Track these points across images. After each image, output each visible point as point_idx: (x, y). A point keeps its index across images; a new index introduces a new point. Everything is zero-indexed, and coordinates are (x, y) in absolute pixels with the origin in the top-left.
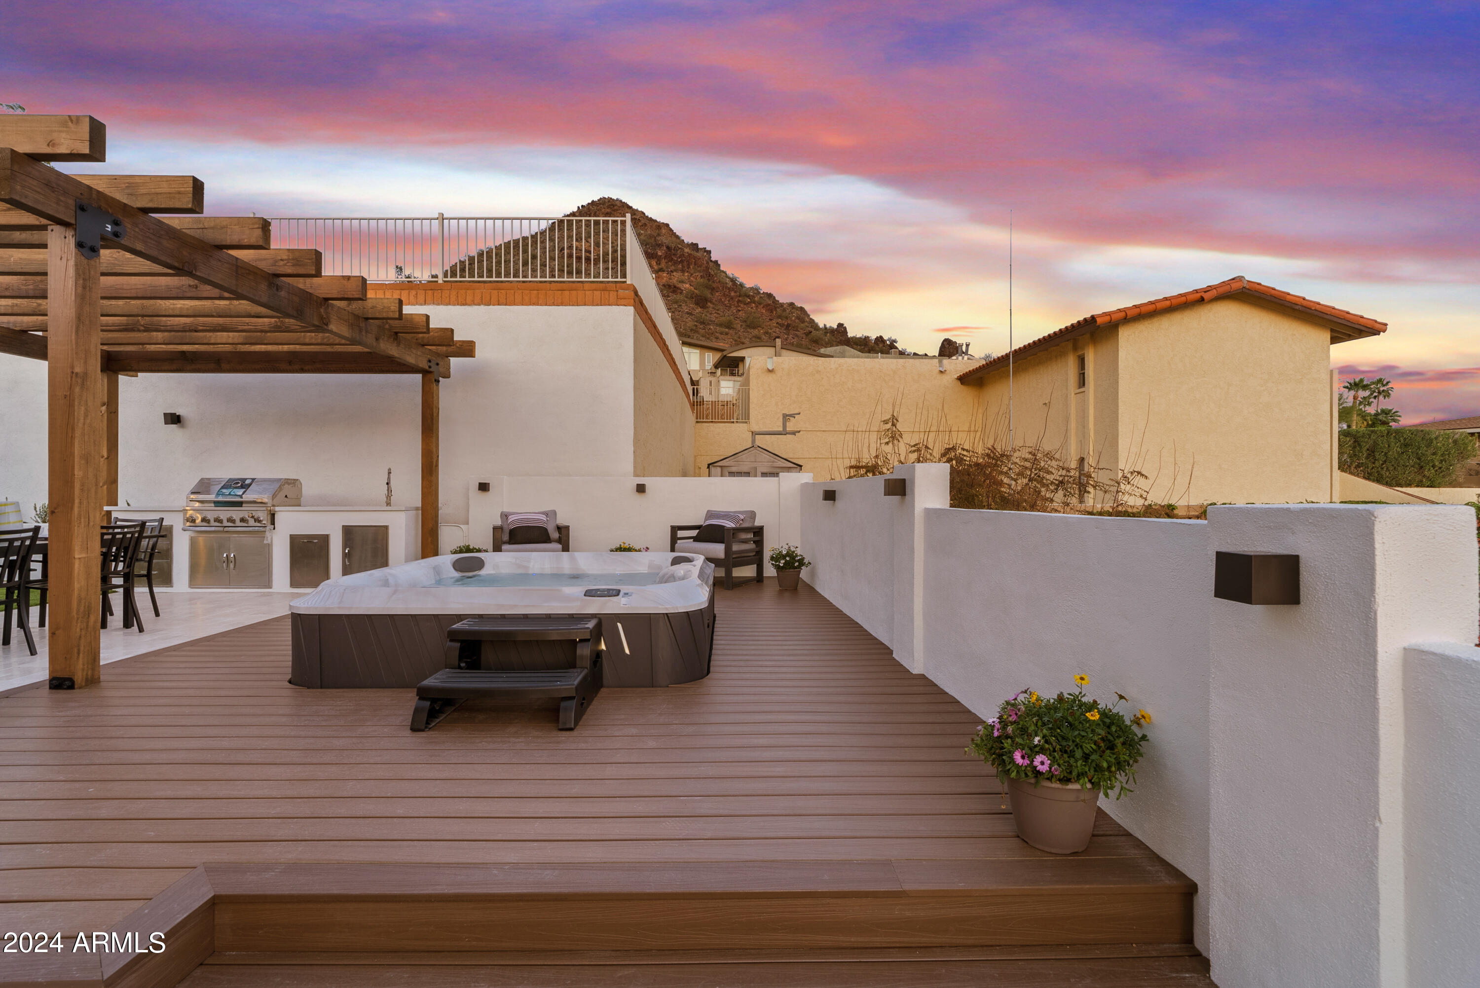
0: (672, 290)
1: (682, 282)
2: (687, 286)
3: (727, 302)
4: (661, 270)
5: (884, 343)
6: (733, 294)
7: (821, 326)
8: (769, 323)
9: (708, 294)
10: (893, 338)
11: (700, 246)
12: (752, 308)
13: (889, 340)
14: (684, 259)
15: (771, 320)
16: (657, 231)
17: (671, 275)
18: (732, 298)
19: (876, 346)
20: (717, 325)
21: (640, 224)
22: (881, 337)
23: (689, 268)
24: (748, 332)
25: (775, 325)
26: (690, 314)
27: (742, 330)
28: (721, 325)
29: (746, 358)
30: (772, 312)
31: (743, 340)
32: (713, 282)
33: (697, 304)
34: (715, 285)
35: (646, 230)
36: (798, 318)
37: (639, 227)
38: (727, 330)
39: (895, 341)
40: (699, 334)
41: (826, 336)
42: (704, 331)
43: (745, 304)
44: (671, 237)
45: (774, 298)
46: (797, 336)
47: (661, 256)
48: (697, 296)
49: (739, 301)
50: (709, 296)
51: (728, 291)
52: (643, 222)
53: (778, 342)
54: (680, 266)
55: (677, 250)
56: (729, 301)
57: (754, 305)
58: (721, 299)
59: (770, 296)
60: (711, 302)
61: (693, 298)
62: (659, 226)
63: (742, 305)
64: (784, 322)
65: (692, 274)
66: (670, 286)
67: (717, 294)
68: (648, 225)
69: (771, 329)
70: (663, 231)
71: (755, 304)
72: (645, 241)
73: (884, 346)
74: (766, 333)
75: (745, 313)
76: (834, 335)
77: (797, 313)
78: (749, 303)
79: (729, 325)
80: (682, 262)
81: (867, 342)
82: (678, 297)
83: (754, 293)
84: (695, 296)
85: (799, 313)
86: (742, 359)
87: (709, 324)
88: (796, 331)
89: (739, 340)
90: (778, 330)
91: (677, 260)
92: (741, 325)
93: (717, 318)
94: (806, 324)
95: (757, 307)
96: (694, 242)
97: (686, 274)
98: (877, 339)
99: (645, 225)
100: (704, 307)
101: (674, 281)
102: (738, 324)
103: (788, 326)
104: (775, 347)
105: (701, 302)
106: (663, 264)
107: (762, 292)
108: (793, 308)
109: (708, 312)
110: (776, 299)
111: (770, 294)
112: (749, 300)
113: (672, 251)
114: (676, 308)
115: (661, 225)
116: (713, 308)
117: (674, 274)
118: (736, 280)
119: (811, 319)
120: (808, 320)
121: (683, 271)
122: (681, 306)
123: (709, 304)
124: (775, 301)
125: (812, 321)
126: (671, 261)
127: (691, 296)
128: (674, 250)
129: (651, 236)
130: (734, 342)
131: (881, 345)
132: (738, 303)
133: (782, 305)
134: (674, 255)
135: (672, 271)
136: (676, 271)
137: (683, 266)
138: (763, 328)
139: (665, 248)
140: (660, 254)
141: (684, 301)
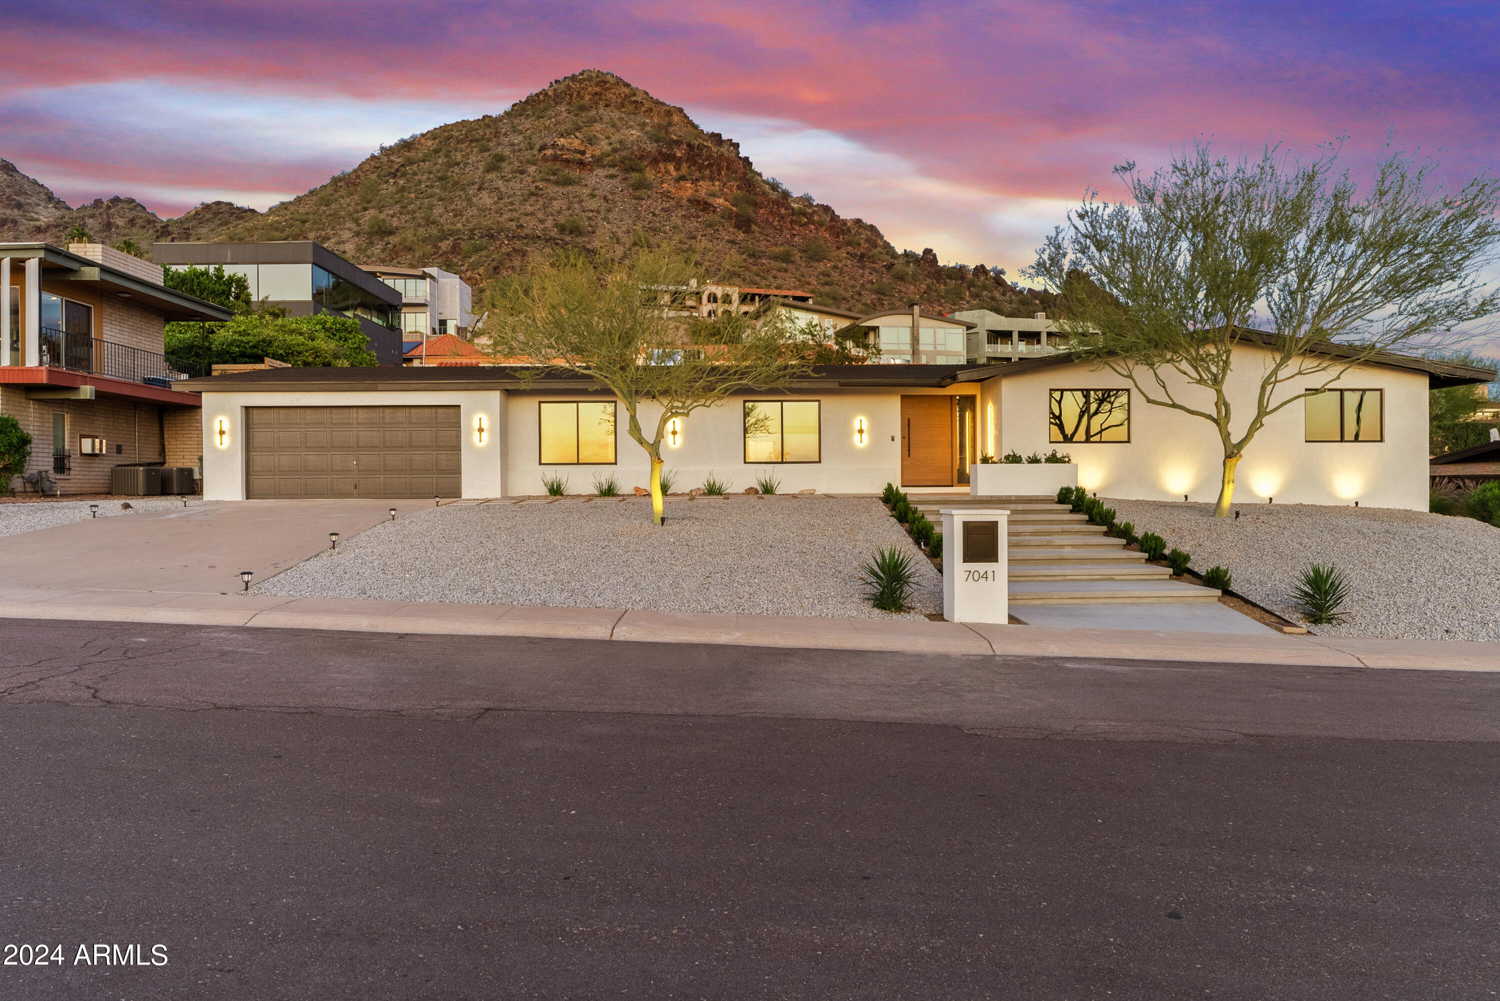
0: (701, 207)
1: (713, 195)
2: (721, 201)
3: (776, 223)
4: (682, 178)
5: (987, 275)
6: (783, 211)
7: (900, 251)
8: (836, 253)
9: (750, 211)
10: (999, 268)
11: (724, 138)
12: (811, 231)
13: (994, 270)
14: (712, 161)
15: (838, 248)
16: (667, 119)
17: (696, 186)
18: (783, 217)
19: (976, 279)
20: (770, 258)
21: (643, 109)
22: (982, 266)
23: (720, 174)
24: (812, 267)
25: (845, 255)
26: (733, 242)
27: (804, 264)
28: (776, 258)
29: (881, 328)
30: (838, 237)
31: (808, 279)
32: (755, 194)
33: (738, 227)
34: (759, 199)
35: (652, 117)
36: (868, 240)
37: (642, 113)
38: (784, 265)
39: (1002, 272)
40: (751, 272)
41: (908, 266)
42: (756, 267)
43: (800, 226)
44: (686, 126)
45: (833, 212)
46: (875, 270)
47: (681, 157)
48: (738, 215)
49: (792, 222)
50: (752, 215)
51: (776, 207)
52: (647, 105)
53: (916, 309)
54: (708, 172)
55: (702, 149)
56: (779, 221)
57: (812, 227)
58: (767, 219)
59: (827, 209)
60: (756, 224)
61: (732, 219)
62: (669, 111)
63: (797, 228)
64: (856, 251)
65: (725, 184)
66: (698, 202)
67: (761, 212)
68: (654, 109)
69: (840, 262)
70: (676, 118)
71: (814, 224)
72: (654, 135)
73: (987, 279)
74: (836, 267)
75: (803, 239)
76: (919, 266)
77: (866, 235)
78: (805, 224)
79: (786, 258)
80: (710, 165)
81: (963, 273)
82: (710, 217)
83: (804, 206)
84: (735, 216)
85: (869, 233)
86: (875, 329)
87: (760, 257)
88: (873, 263)
89: (803, 279)
90: (849, 262)
91: (703, 164)
92: (801, 257)
93: (767, 247)
94: (879, 249)
95: (817, 229)
96: (715, 132)
97: (717, 183)
98: (976, 268)
99: (651, 110)
100: (747, 231)
101: (703, 193)
102: (797, 255)
103: (862, 256)
104: (913, 315)
105: (744, 223)
106: (684, 170)
107: (815, 204)
108: (861, 227)
109: (754, 238)
110: (836, 213)
111: (827, 206)
112: (806, 220)
113: (696, 150)
114: (711, 234)
115: (672, 110)
116: (760, 233)
117: (701, 183)
118: (779, 187)
119: (885, 242)
120: (881, 244)
121: (712, 179)
122: (717, 230)
123: (754, 227)
124: (834, 217)
125: (887, 245)
126: (694, 165)
127: (728, 216)
128: (698, 148)
129: (660, 127)
130: (797, 283)
131: (982, 278)
132: (791, 224)
133: (844, 222)
134: (698, 155)
135: (697, 180)
136: (703, 179)
137: (711, 172)
138: (830, 260)
139: (685, 146)
140: (679, 155)
141: (720, 223)
